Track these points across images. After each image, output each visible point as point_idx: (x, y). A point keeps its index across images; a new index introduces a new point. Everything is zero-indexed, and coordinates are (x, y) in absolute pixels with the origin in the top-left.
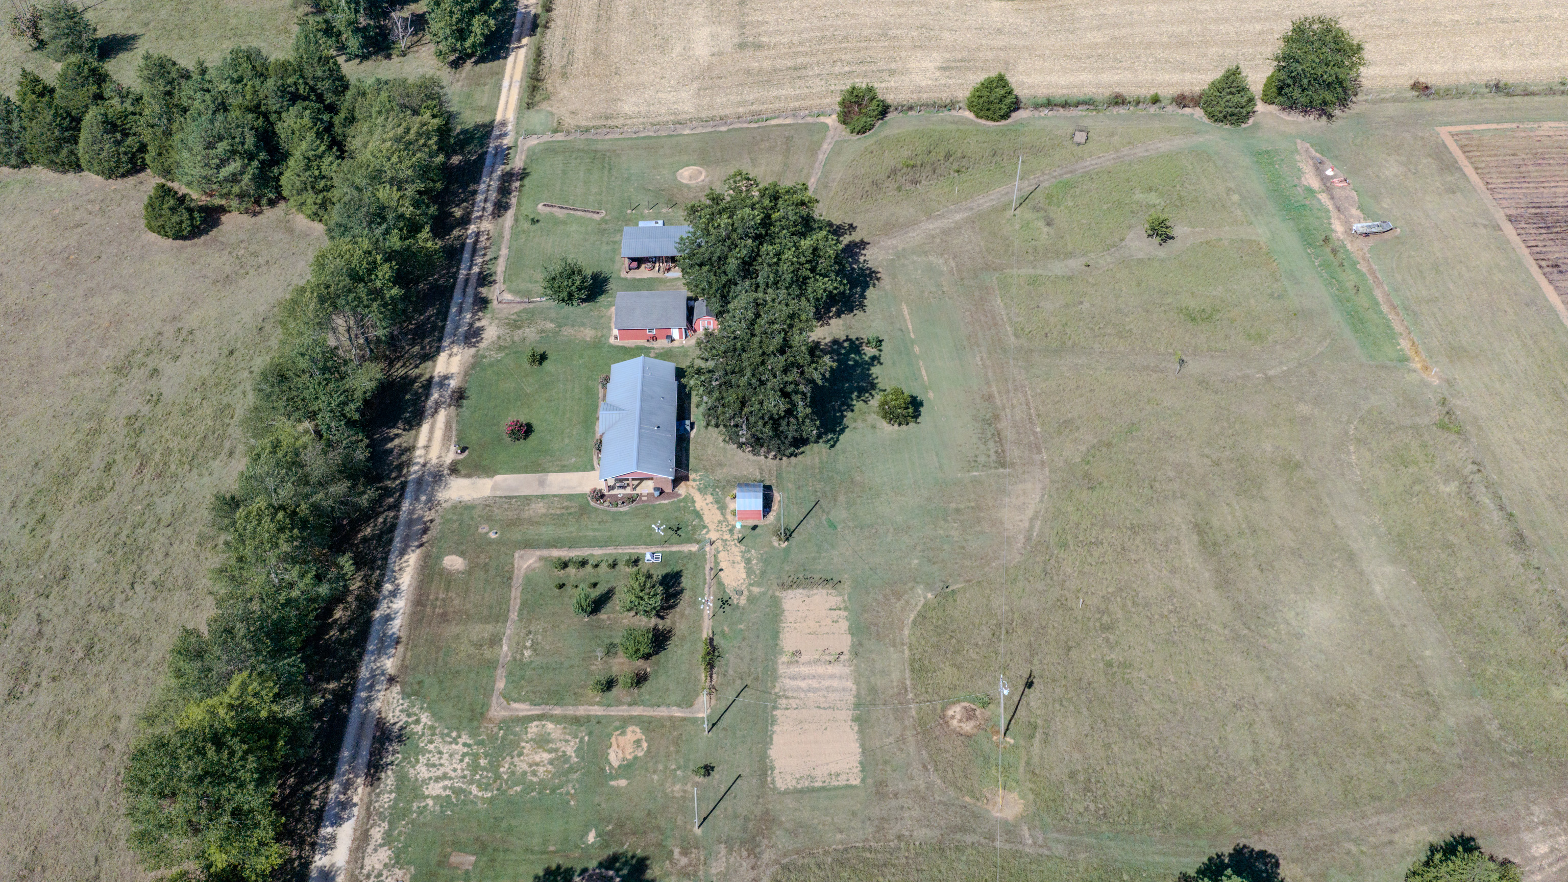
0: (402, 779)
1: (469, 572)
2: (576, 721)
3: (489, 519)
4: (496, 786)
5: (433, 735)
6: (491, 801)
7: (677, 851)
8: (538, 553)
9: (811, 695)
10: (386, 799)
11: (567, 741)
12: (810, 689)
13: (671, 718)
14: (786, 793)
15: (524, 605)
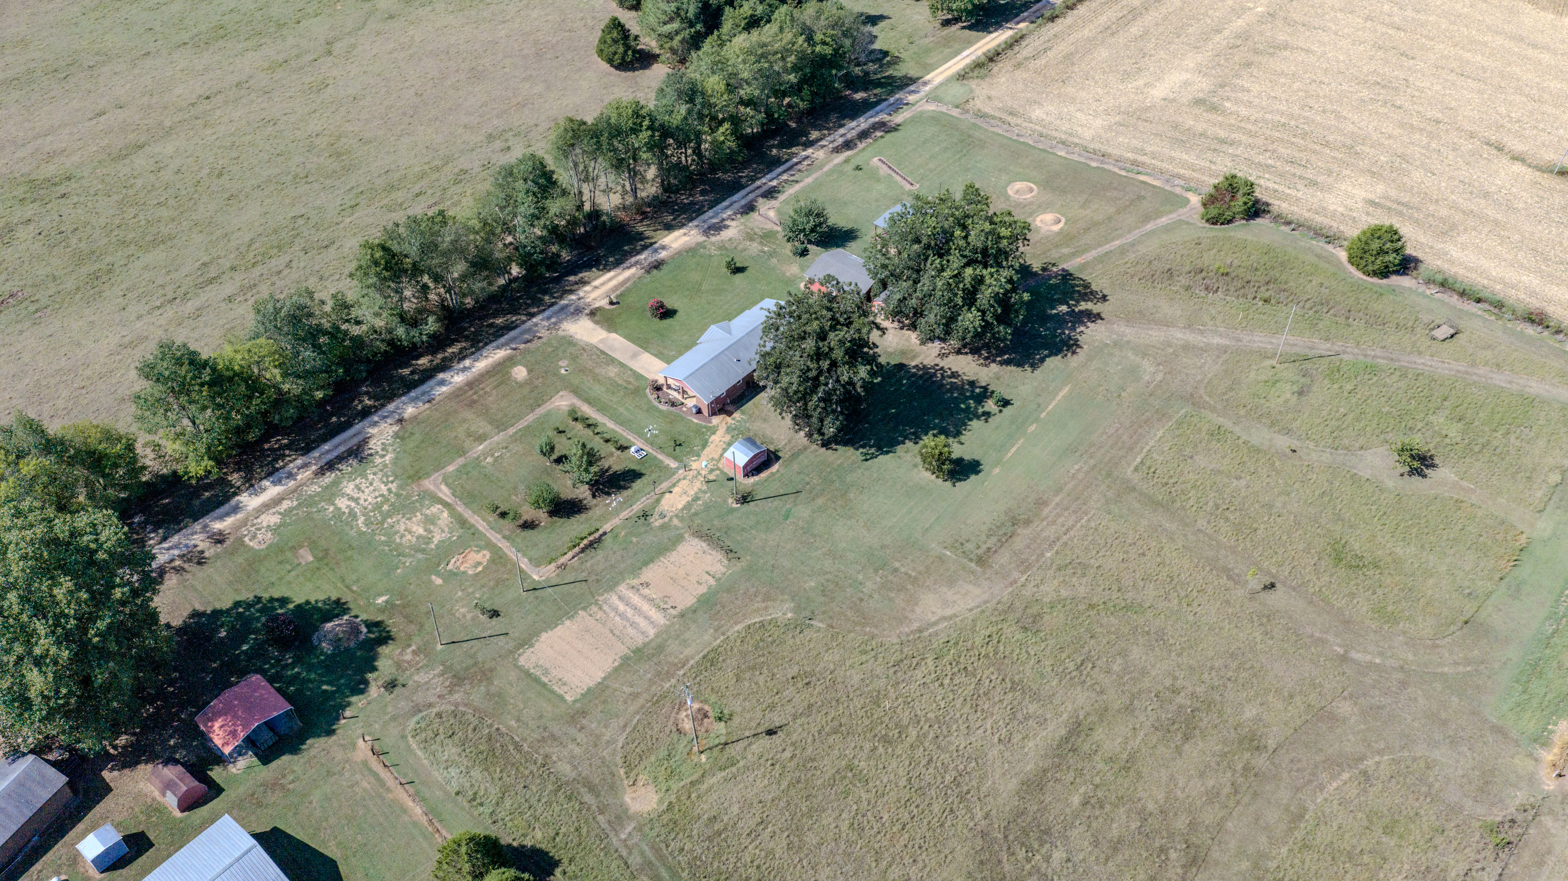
0: (335, 483)
1: (521, 385)
2: (463, 522)
3: (574, 358)
4: (374, 527)
5: (381, 470)
6: (361, 534)
7: (414, 647)
8: (575, 401)
9: (618, 618)
10: (315, 488)
11: (443, 531)
12: (622, 616)
13: (515, 565)
14: (520, 668)
15: (526, 428)
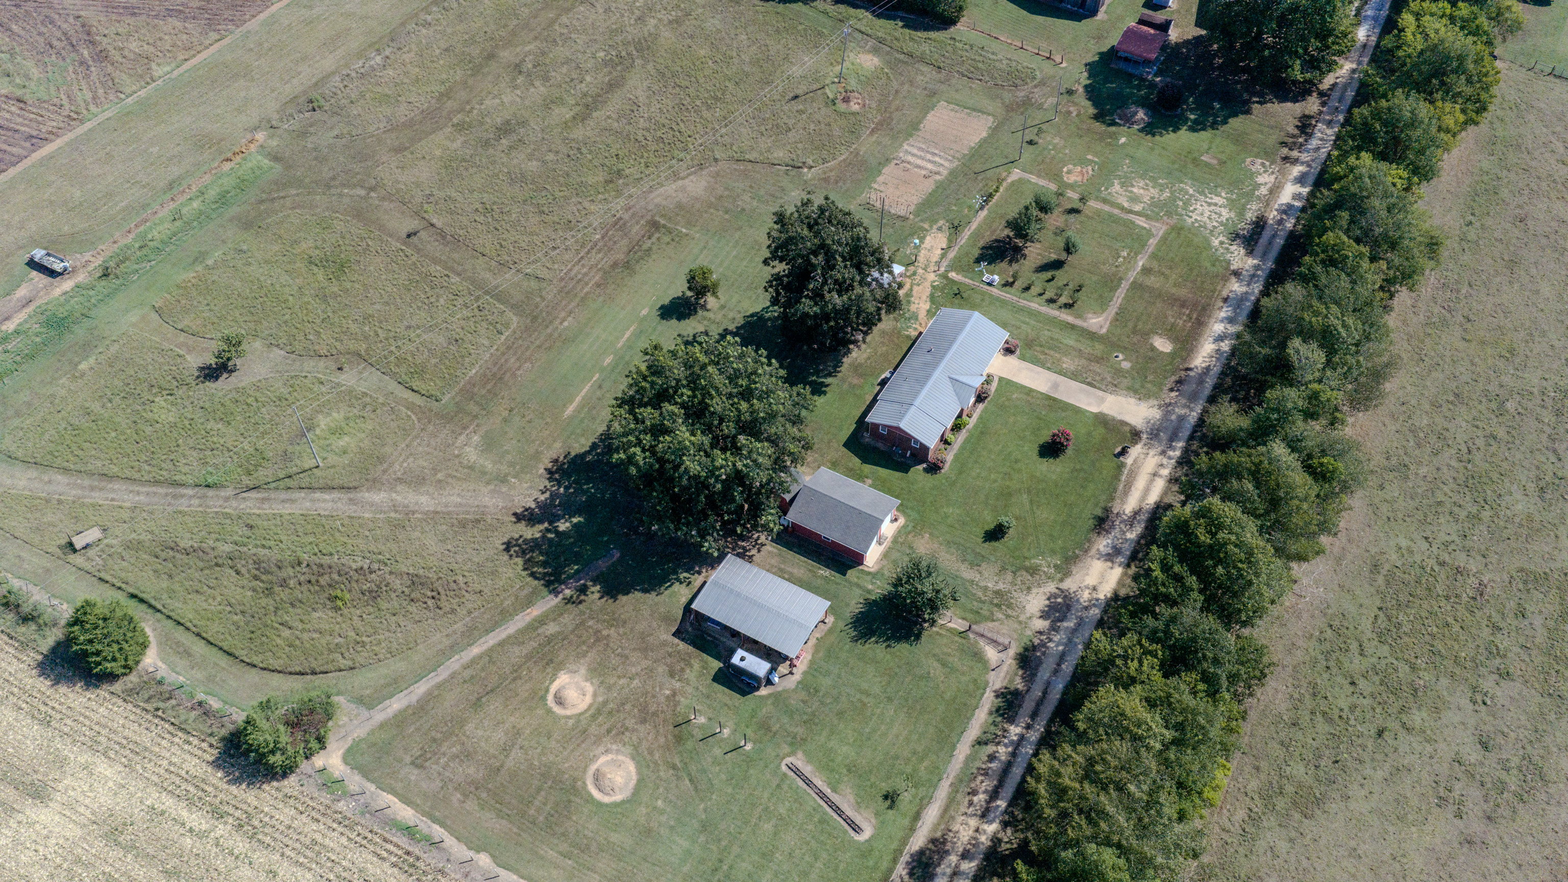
0: (1241, 214)
1: (1151, 332)
2: (1105, 201)
3: (1119, 372)
5: (1212, 231)
8: (1085, 325)
13: (1039, 176)
15: (1114, 289)
